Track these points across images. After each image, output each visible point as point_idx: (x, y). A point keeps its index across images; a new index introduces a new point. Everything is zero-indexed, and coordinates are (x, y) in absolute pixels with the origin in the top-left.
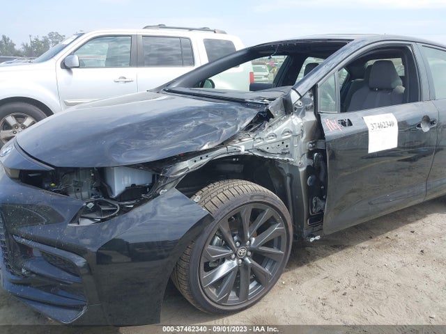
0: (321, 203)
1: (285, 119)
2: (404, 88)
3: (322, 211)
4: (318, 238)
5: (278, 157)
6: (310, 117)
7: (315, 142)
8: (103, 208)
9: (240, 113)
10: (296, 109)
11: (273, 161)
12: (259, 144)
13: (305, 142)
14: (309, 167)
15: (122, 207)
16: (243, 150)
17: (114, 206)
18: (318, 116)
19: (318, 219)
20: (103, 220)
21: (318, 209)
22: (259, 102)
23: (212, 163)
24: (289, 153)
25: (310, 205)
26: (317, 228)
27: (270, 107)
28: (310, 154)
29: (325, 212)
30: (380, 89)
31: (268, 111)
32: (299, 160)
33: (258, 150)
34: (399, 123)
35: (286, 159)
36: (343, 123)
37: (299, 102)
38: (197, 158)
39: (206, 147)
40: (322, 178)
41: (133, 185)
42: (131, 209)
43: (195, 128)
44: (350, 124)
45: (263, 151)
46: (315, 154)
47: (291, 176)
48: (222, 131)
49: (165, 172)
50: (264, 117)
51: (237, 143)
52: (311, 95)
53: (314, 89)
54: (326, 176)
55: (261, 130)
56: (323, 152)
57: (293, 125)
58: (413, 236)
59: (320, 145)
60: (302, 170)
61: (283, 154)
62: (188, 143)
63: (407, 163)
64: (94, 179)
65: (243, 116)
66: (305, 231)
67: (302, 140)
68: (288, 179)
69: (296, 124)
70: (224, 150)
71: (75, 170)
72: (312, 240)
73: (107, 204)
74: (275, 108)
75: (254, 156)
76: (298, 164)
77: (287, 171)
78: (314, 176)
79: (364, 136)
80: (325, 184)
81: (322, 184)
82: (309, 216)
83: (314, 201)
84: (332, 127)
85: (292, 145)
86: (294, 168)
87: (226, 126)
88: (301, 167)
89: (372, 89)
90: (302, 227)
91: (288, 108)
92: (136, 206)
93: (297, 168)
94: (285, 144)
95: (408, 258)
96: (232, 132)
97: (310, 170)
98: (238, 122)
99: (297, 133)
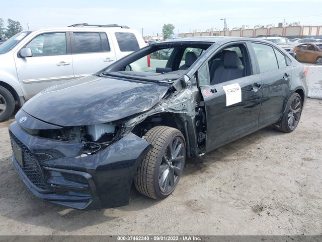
0: (204, 135)
1: (183, 92)
2: (243, 67)
3: (204, 139)
4: (203, 154)
5: (180, 112)
6: (196, 89)
7: (199, 103)
8: (92, 147)
9: (159, 89)
10: (188, 85)
11: (178, 115)
12: (171, 106)
13: (194, 103)
14: (196, 116)
15: (101, 145)
16: (163, 110)
17: (97, 145)
18: (199, 89)
19: (202, 144)
20: (92, 154)
21: (203, 138)
22: (167, 82)
23: (149, 118)
24: (186, 109)
25: (198, 136)
26: (202, 149)
27: (174, 85)
28: (197, 109)
29: (206, 140)
30: (230, 67)
31: (173, 87)
32: (192, 113)
33: (170, 109)
34: (241, 88)
35: (184, 113)
36: (212, 91)
37: (189, 82)
38: (140, 116)
39: (145, 110)
40: (203, 121)
41: (106, 133)
42: (107, 146)
43: (136, 99)
44: (216, 91)
45: (173, 109)
46: (199, 109)
47: (187, 121)
48: (151, 100)
49: (124, 125)
50: (171, 91)
51: (160, 106)
52: (195, 77)
53: (196, 74)
54: (206, 121)
55: (171, 98)
56: (203, 108)
57: (187, 94)
58: (259, 151)
59: (202, 104)
60: (192, 118)
61: (183, 110)
62: (135, 108)
63: (249, 109)
64: (82, 132)
65: (161, 91)
66: (196, 151)
67: (192, 102)
68: (186, 124)
69: (189, 94)
70: (153, 110)
71: (72, 128)
72: (201, 155)
73: (93, 145)
74: (176, 85)
75: (169, 112)
76: (191, 115)
77: (185, 119)
78: (199, 121)
79: (223, 97)
80: (205, 124)
81: (203, 125)
82: (198, 143)
83: (200, 134)
84: (207, 94)
85: (187, 105)
86: (189, 117)
87: (153, 97)
88: (192, 117)
89: (226, 67)
90: (195, 149)
91: (183, 85)
92: (110, 144)
93: (190, 117)
94: (184, 105)
95: (259, 163)
96: (157, 101)
97: (197, 118)
98: (159, 94)
99: (190, 98)
